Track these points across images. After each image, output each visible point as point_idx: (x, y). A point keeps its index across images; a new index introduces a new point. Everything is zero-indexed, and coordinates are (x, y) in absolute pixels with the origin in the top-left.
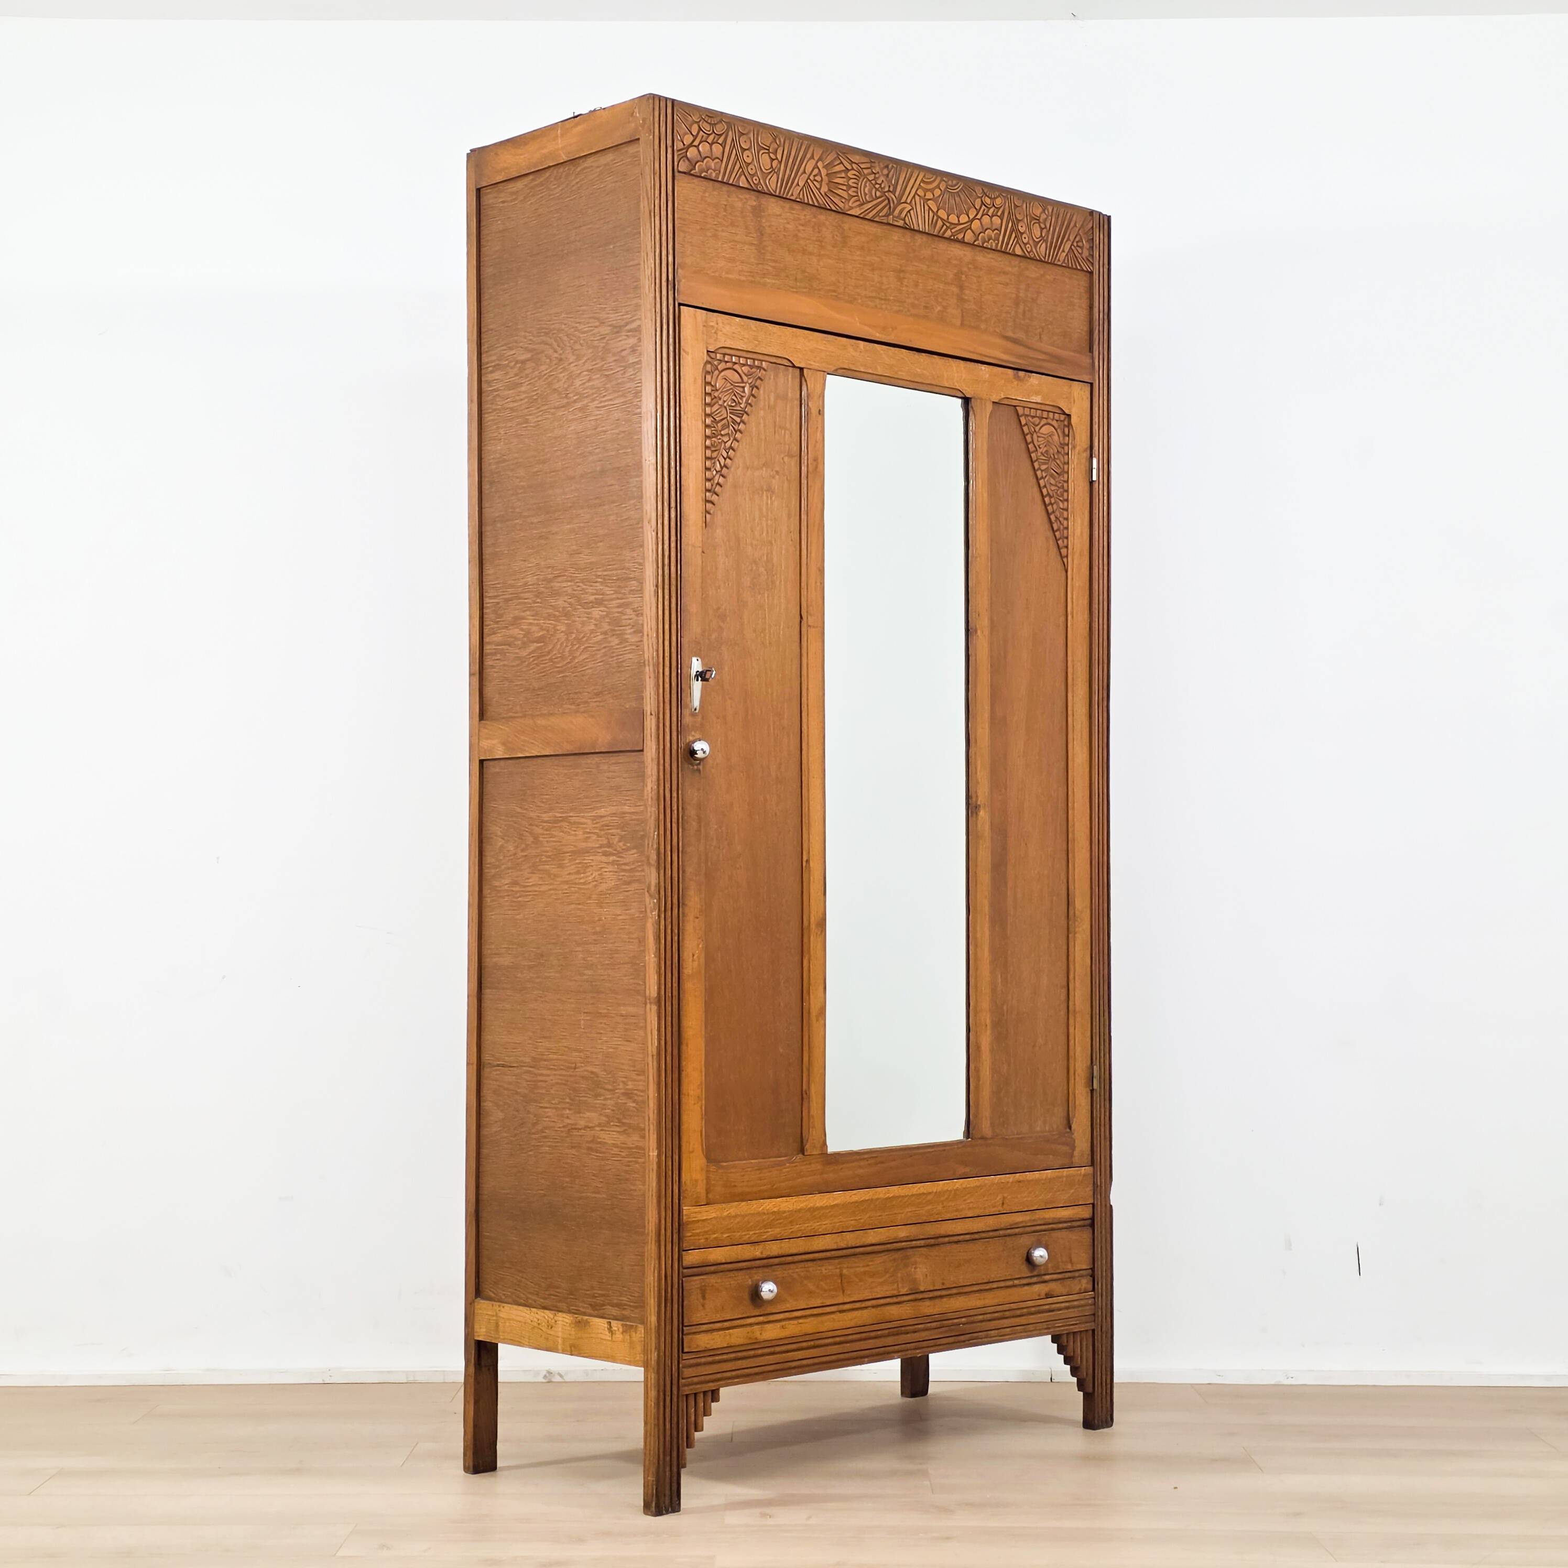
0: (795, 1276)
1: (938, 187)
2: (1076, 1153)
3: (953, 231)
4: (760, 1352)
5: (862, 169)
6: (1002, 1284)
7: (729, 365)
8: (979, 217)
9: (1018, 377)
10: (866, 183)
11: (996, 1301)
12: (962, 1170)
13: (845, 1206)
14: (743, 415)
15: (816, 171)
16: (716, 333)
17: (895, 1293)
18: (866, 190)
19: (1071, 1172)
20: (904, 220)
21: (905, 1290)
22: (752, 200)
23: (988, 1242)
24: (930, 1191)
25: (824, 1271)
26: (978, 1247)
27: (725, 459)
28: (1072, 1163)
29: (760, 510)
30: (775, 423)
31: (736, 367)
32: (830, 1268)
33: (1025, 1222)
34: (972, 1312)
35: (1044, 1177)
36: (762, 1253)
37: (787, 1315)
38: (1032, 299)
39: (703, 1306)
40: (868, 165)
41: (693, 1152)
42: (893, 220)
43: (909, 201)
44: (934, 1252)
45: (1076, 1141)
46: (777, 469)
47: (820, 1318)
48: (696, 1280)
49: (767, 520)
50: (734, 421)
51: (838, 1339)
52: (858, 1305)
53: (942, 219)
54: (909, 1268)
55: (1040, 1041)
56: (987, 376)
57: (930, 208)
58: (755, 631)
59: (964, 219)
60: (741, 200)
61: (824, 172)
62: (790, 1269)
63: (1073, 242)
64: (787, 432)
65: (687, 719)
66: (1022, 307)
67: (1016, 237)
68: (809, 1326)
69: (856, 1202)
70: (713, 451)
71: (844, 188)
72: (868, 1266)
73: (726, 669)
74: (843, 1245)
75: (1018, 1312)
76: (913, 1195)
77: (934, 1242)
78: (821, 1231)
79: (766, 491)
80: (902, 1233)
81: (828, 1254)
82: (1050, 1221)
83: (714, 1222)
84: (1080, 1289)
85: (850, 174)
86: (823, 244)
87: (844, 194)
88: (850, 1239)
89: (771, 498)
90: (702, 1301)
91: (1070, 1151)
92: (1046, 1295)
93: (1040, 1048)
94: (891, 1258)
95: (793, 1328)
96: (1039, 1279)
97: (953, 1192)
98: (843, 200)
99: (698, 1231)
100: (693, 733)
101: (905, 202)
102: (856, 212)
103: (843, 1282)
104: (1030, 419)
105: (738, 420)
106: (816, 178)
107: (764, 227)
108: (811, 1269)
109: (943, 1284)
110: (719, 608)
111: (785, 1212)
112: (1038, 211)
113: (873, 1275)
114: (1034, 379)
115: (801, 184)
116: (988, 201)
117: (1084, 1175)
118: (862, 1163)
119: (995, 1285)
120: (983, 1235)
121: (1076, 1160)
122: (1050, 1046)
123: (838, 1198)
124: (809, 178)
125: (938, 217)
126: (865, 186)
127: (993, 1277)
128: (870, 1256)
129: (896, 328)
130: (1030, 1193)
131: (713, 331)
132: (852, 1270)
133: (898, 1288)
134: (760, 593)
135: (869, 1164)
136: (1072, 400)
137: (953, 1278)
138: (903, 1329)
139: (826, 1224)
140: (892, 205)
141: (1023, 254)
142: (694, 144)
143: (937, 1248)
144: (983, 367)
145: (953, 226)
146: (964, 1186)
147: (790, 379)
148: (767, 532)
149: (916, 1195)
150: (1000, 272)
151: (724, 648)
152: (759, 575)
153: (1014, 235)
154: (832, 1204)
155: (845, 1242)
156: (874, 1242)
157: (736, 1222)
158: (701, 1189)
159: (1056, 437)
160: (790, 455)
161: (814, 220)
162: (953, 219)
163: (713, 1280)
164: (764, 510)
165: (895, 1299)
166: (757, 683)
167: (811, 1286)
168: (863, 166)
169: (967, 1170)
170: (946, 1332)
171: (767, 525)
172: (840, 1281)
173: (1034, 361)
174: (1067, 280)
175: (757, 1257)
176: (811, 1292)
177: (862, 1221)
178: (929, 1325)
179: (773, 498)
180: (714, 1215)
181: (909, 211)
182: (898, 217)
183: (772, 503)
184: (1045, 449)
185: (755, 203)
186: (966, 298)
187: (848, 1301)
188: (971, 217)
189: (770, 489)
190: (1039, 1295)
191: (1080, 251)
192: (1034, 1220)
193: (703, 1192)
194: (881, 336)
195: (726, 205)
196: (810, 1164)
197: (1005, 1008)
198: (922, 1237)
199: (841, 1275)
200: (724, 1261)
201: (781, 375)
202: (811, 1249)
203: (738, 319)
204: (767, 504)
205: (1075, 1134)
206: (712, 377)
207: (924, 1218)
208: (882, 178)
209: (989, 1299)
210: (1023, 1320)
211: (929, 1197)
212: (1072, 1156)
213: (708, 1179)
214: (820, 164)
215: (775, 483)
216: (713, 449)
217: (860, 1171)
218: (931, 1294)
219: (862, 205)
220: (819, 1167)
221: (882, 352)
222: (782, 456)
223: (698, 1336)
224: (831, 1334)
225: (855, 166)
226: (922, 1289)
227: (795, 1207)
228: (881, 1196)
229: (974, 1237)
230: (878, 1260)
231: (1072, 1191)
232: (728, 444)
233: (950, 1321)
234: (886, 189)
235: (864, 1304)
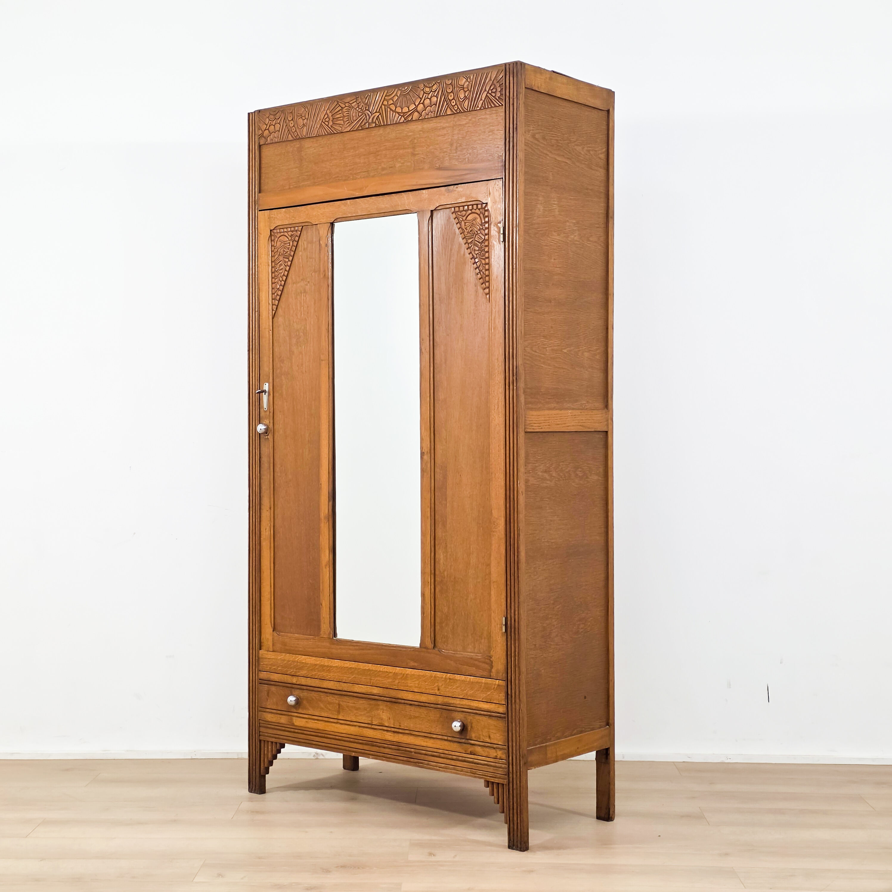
0: (314, 698)
1: (396, 95)
2: (493, 670)
3: (405, 117)
4: (296, 731)
5: (351, 104)
6: (440, 737)
7: (282, 234)
8: (422, 102)
9: (448, 190)
10: (353, 110)
11: (434, 746)
12: (412, 664)
13: (342, 668)
14: (289, 257)
15: (326, 116)
16: (274, 220)
17: (370, 722)
18: (354, 115)
19: (488, 681)
20: (375, 123)
21: (377, 722)
22: (297, 144)
23: (430, 709)
24: (391, 671)
25: (329, 700)
26: (423, 711)
27: (281, 281)
28: (491, 676)
29: (301, 303)
30: (307, 256)
31: (286, 234)
32: (332, 698)
33: (456, 704)
34: (417, 747)
35: (468, 680)
36: (297, 682)
37: (310, 717)
38: (462, 138)
39: (267, 700)
40: (355, 100)
41: (266, 624)
42: (368, 125)
43: (378, 111)
44: (396, 706)
45: (494, 663)
46: (308, 280)
47: (327, 723)
48: (265, 687)
49: (304, 308)
50: (285, 262)
51: (337, 737)
52: (348, 723)
53: (398, 113)
54: (379, 711)
55: (471, 596)
56: (427, 195)
57: (391, 109)
58: (298, 366)
59: (412, 107)
60: (292, 146)
61: (330, 115)
62: (311, 693)
63: (489, 91)
64: (313, 259)
65: (262, 414)
66: (455, 145)
67: (447, 104)
68: (320, 725)
69: (347, 667)
70: (275, 279)
71: (341, 119)
72: (354, 703)
73: (284, 387)
74: (340, 689)
75: (450, 757)
76: (380, 671)
77: (395, 701)
78: (327, 678)
79: (303, 293)
80: (375, 691)
81: (333, 691)
82: (474, 708)
83: (274, 660)
84: (496, 756)
85: (344, 110)
86: (333, 153)
87: (342, 122)
88: (345, 687)
89: (306, 296)
90: (267, 697)
91: (489, 668)
92: (470, 752)
93: (471, 601)
94: (369, 703)
95: (312, 724)
96: (466, 741)
97: (405, 675)
98: (341, 126)
99: (266, 663)
100: (265, 420)
101: (376, 112)
102: (348, 129)
103: (340, 709)
104: (459, 213)
105: (287, 260)
106: (326, 120)
107: (302, 156)
108: (322, 697)
109: (400, 726)
110: (280, 357)
111: (308, 664)
112: (463, 81)
113: (357, 709)
114: (460, 188)
115: (318, 127)
116: (427, 90)
117: (498, 685)
118: (351, 647)
119: (434, 736)
120: (427, 705)
121: (493, 674)
122: (478, 601)
123: (336, 663)
124: (322, 121)
125: (396, 112)
126: (353, 112)
127: (433, 730)
128: (355, 699)
129: (368, 186)
130: (457, 687)
131: (273, 219)
132: (345, 703)
133: (372, 721)
134: (300, 346)
135: (355, 649)
136: (488, 192)
137: (406, 724)
138: (375, 743)
139: (331, 675)
140: (368, 117)
141: (453, 113)
142: (267, 128)
143: (397, 704)
144: (424, 191)
145: (405, 114)
146: (413, 673)
147: (314, 232)
148: (304, 314)
149: (382, 671)
150: (440, 129)
151: (283, 377)
152: (300, 337)
153: (446, 103)
154: (334, 665)
155: (341, 688)
156: (358, 691)
157: (284, 663)
158: (270, 643)
159: (478, 220)
160: (315, 271)
161: (328, 142)
162: (405, 110)
163: (273, 688)
164: (302, 302)
165: (370, 726)
166: (299, 392)
167: (322, 705)
168: (351, 102)
169: (416, 664)
170: (402, 753)
171: (304, 310)
172: (338, 707)
173: (458, 178)
174: (488, 116)
175: (294, 683)
176: (322, 709)
177: (350, 678)
178: (390, 746)
179: (307, 296)
180: (273, 657)
181: (378, 116)
182: (372, 122)
183: (306, 299)
184: (471, 229)
185: (298, 146)
186: (417, 153)
187: (342, 719)
188: (417, 104)
189: (305, 292)
190: (465, 751)
191: (494, 95)
192: (462, 705)
193: (271, 645)
194: (359, 194)
195: (284, 152)
196: (323, 642)
197: (446, 573)
198: (387, 696)
199: (339, 705)
200: (278, 681)
201: (309, 231)
202: (322, 686)
203: (284, 210)
204: (304, 299)
205: (493, 658)
206: (274, 242)
207: (387, 686)
208: (362, 104)
209: (429, 743)
210: (453, 762)
211: (391, 675)
212: (490, 671)
213: (273, 638)
214: (328, 112)
215: (308, 287)
216: (275, 278)
217: (351, 652)
218: (393, 729)
219: (351, 124)
220: (328, 644)
221: (360, 202)
222: (311, 272)
223: (264, 713)
224: (333, 733)
225: (347, 105)
226: (387, 725)
227: (314, 662)
228: (361, 667)
229: (421, 705)
230: (362, 701)
231: (489, 693)
232: (282, 274)
233: (404, 748)
234: (364, 110)
235: (352, 723)
